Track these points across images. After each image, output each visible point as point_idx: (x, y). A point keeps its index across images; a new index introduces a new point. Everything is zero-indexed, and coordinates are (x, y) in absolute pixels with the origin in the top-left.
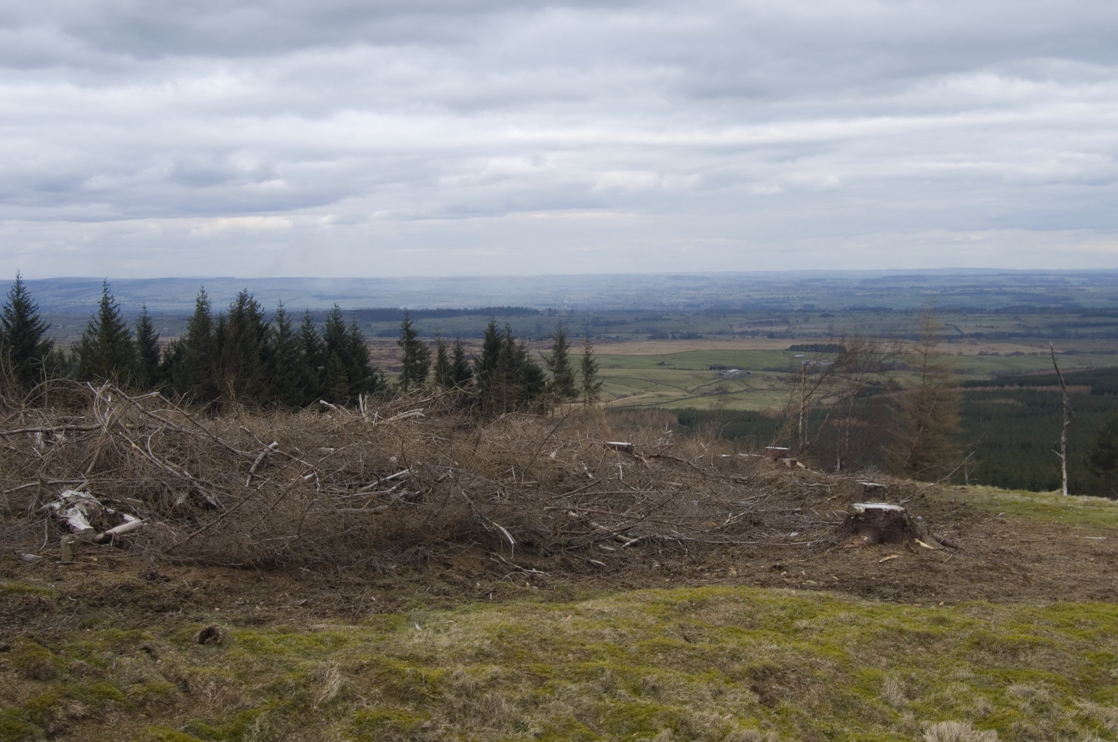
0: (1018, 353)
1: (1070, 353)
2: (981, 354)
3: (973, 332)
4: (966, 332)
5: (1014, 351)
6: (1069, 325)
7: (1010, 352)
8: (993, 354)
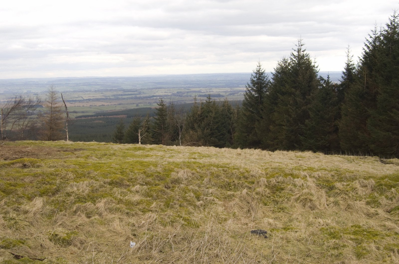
0: (103, 105)
1: (120, 104)
2: (90, 106)
3: (87, 98)
4: (85, 99)
5: (101, 104)
6: (119, 95)
7: (100, 105)
8: (94, 106)
